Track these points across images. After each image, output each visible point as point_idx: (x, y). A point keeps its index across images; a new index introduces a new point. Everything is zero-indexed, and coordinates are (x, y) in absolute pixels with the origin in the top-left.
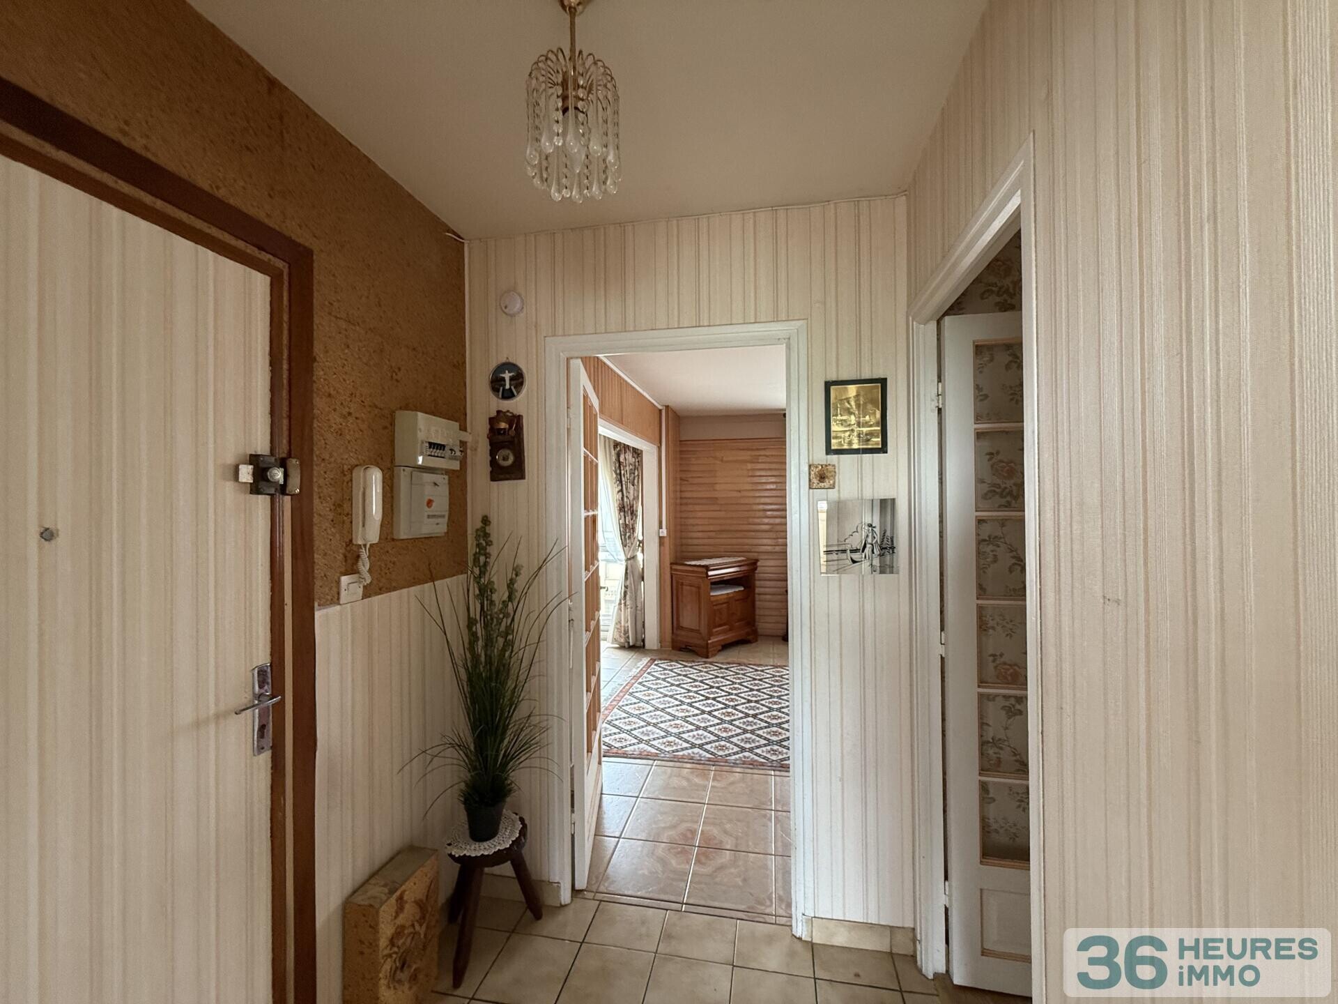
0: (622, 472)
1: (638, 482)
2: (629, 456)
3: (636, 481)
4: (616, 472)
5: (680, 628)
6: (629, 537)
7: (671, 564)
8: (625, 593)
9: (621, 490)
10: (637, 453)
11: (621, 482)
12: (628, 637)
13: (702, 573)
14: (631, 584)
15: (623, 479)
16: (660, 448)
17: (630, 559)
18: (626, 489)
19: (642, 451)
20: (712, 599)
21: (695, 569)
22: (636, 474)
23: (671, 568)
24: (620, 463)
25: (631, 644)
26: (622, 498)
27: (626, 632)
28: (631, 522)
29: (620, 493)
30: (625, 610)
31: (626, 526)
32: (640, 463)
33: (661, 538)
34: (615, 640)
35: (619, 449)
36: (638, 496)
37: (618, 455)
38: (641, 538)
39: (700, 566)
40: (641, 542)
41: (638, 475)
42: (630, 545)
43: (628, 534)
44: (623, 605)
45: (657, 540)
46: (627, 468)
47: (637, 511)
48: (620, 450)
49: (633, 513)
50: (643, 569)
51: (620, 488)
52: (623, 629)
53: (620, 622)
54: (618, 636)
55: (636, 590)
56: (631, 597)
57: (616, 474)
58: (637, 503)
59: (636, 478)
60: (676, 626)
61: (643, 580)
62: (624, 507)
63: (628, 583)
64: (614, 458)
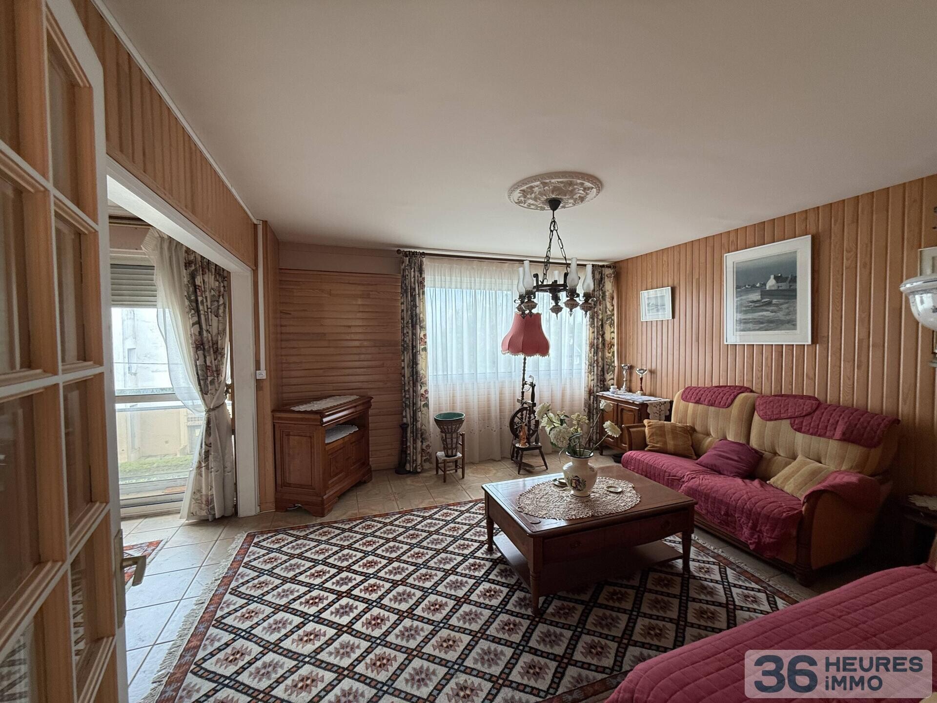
0: (200, 299)
1: (224, 312)
2: (211, 280)
3: (221, 311)
4: (189, 298)
5: (285, 484)
6: (212, 382)
7: (273, 411)
8: (207, 453)
9: (199, 322)
10: (222, 275)
11: (198, 311)
12: (213, 508)
13: (315, 420)
14: (216, 440)
15: (201, 308)
16: (255, 272)
17: (213, 409)
18: (207, 320)
19: (229, 273)
20: (327, 448)
21: (307, 416)
22: (221, 302)
23: (273, 418)
24: (195, 287)
25: (217, 517)
26: (200, 333)
27: (209, 502)
28: (215, 363)
29: (197, 326)
30: (207, 476)
31: (206, 368)
32: (228, 289)
33: (258, 381)
34: (191, 514)
35: (193, 268)
36: (225, 330)
37: (193, 277)
38: (229, 382)
39: (312, 412)
40: (231, 386)
41: (224, 304)
42: (213, 391)
43: (210, 379)
44: (203, 469)
45: (253, 384)
46: (207, 294)
47: (223, 349)
48: (196, 270)
49: (218, 352)
50: (233, 419)
51: (196, 319)
52: (204, 497)
53: (200, 491)
54: (197, 509)
55: (224, 446)
56: (215, 458)
57: (190, 301)
58: (223, 338)
59: (222, 308)
60: (281, 484)
61: (233, 432)
62: (202, 344)
63: (211, 439)
64: (185, 280)
